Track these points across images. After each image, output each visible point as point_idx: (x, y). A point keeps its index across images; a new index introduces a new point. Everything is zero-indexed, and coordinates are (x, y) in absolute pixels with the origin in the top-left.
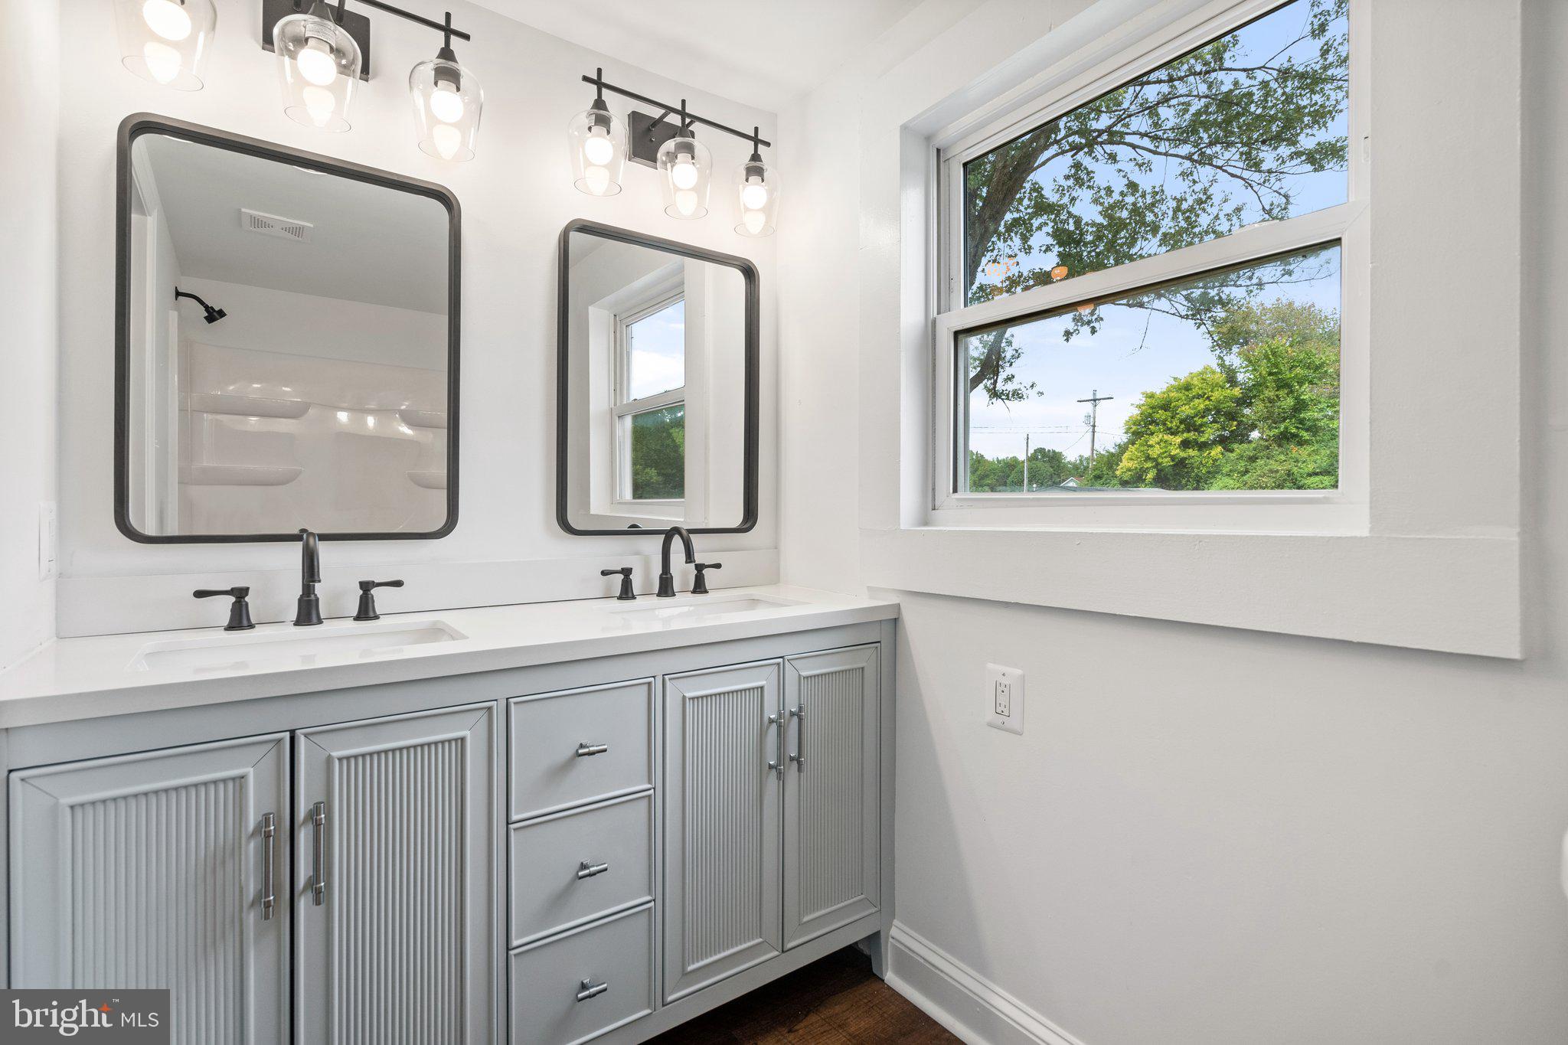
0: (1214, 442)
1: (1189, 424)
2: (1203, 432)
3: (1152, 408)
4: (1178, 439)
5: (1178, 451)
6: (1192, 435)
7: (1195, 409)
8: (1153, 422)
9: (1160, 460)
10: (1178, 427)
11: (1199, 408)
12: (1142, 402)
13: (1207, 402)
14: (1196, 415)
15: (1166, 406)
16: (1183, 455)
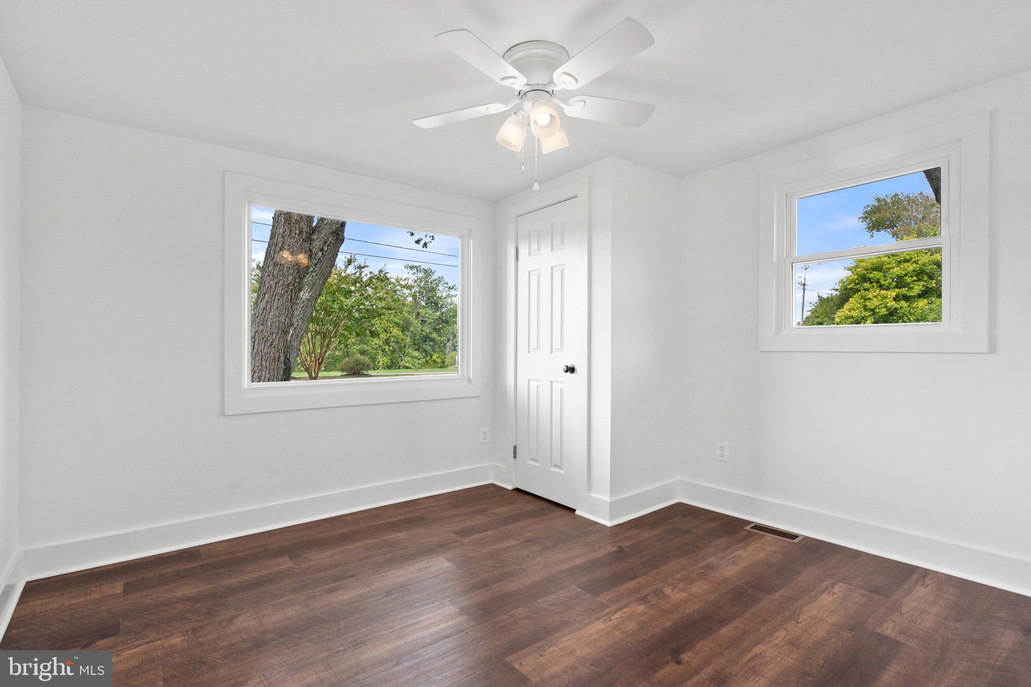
0: (920, 296)
1: (900, 282)
2: (912, 288)
3: (866, 270)
4: (893, 293)
5: (894, 302)
6: (904, 291)
7: (906, 270)
8: (869, 280)
9: (877, 310)
10: (890, 284)
11: (908, 270)
12: (852, 266)
13: (914, 265)
14: (906, 275)
15: (879, 268)
16: (896, 306)
